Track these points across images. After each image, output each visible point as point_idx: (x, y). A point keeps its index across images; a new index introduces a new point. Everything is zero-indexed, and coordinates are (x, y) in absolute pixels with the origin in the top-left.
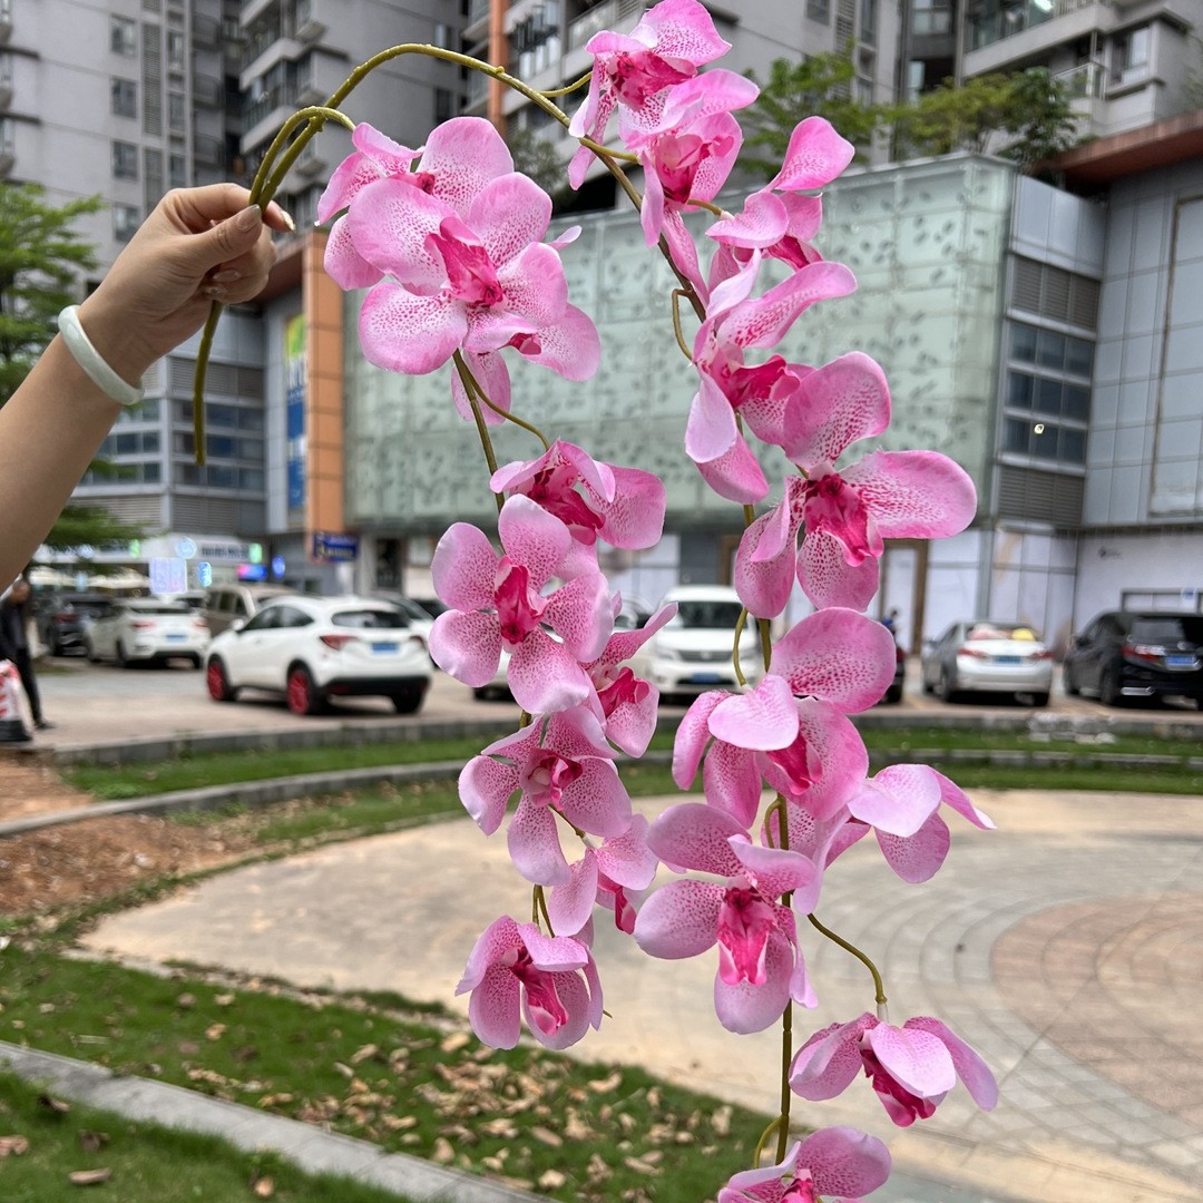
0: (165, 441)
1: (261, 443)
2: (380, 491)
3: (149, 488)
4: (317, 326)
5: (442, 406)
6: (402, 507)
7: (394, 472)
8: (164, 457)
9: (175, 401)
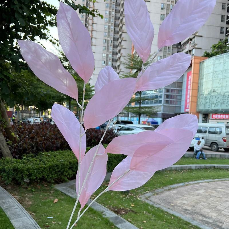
0: (163, 96)
1: (181, 96)
2: (205, 105)
3: (159, 105)
4: (194, 74)
5: (219, 87)
6: (209, 107)
7: (208, 100)
8: (162, 99)
9: (165, 89)
